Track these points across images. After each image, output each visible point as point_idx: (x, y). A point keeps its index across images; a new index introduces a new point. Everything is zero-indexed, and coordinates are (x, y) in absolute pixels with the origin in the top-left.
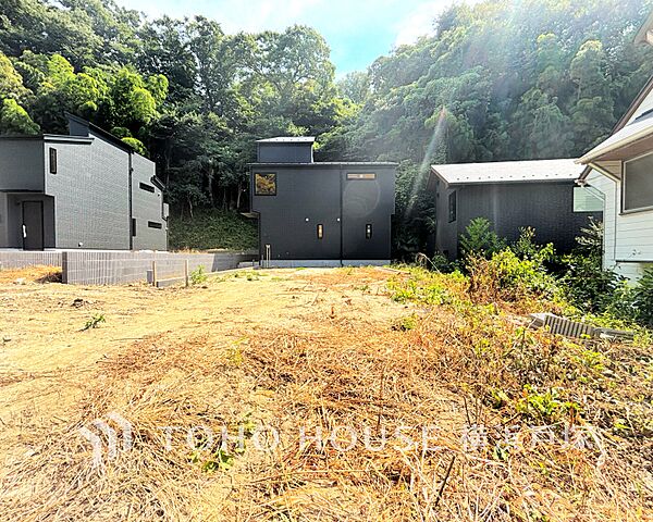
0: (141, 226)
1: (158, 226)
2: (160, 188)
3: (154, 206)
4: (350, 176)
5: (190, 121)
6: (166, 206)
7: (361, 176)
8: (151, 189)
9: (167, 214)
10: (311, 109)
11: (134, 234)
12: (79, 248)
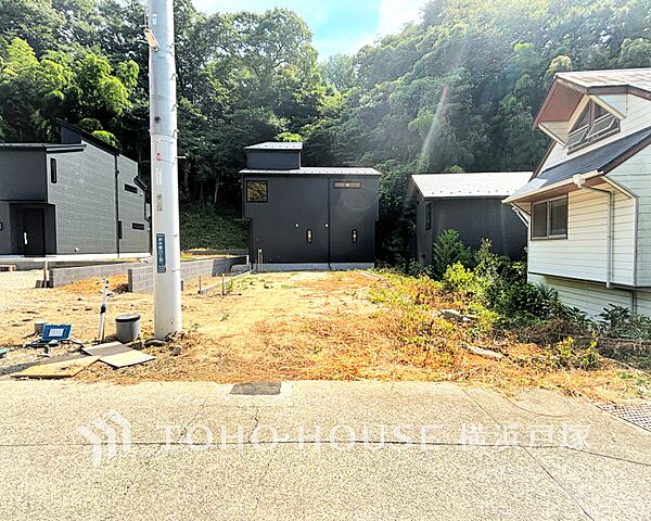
0: (127, 228)
1: (141, 227)
2: (143, 188)
3: (137, 206)
4: (337, 185)
6: (148, 206)
7: (348, 185)
8: (134, 190)
9: (148, 215)
10: (293, 97)
11: (120, 237)
12: (75, 253)
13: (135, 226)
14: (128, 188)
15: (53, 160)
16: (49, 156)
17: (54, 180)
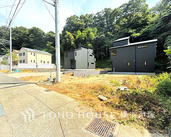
0: (90, 64)
1: (93, 63)
2: (94, 55)
3: (93, 59)
4: (138, 47)
5: (102, 37)
6: (95, 59)
7: (142, 47)
8: (92, 56)
9: (95, 61)
10: (138, 22)
11: (88, 66)
12: (79, 69)
13: (92, 63)
14: (90, 55)
15: (76, 52)
16: (75, 51)
17: (76, 56)
